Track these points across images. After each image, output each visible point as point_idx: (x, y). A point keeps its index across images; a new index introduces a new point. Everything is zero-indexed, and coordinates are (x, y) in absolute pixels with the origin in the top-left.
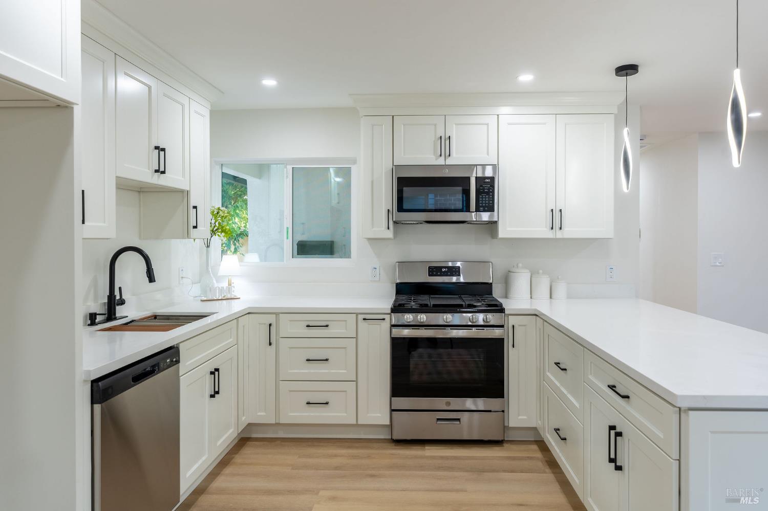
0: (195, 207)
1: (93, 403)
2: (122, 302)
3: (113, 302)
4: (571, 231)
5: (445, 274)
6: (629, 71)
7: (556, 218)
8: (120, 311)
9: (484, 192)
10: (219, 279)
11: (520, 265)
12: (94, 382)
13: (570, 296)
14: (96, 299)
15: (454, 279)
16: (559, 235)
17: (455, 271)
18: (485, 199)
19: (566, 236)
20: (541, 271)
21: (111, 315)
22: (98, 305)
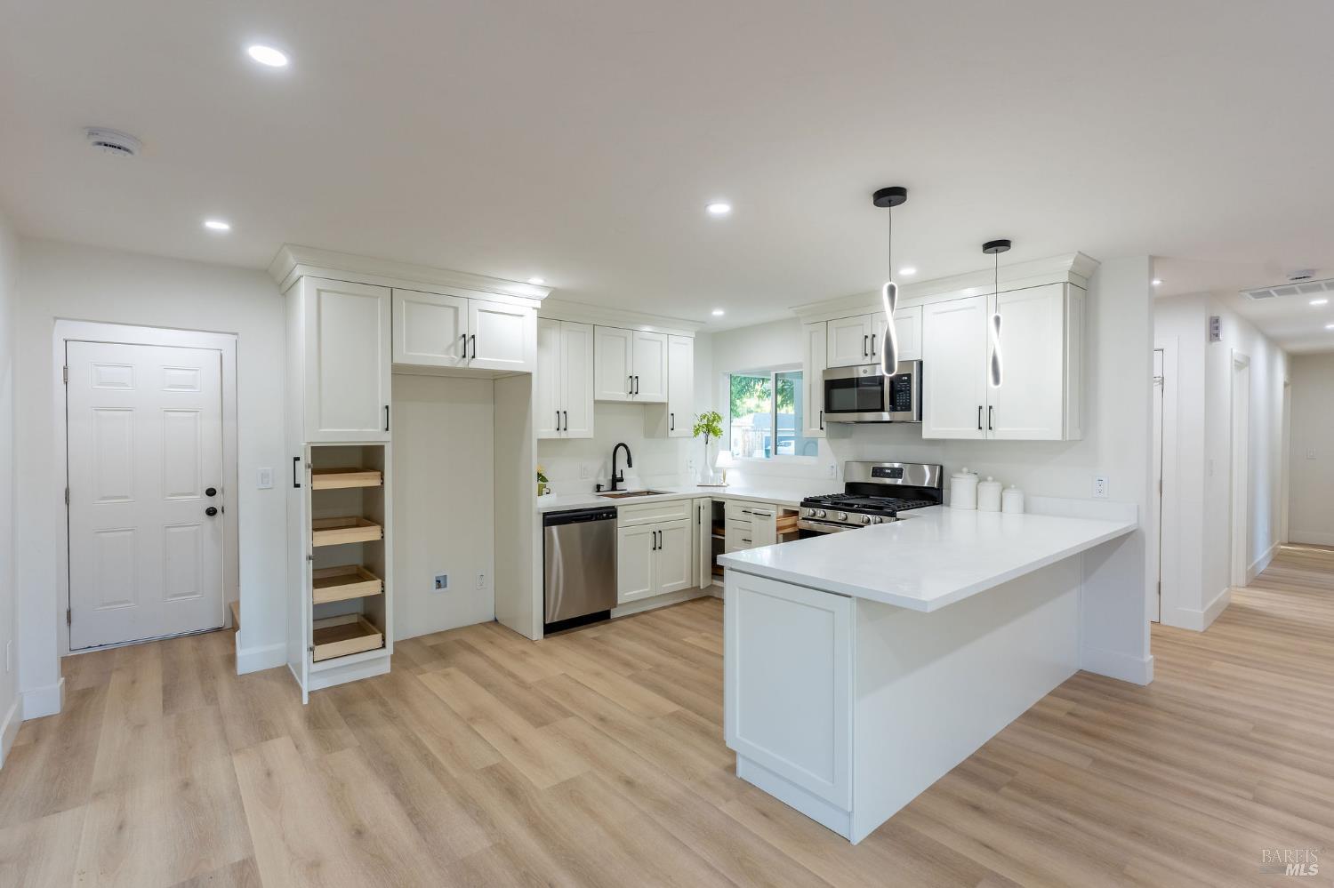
0: (672, 414)
1: (544, 526)
2: (621, 480)
3: (616, 480)
4: (1003, 431)
5: (888, 476)
6: (1000, 248)
7: (985, 415)
8: (619, 485)
9: (902, 391)
10: (716, 471)
11: (965, 470)
12: (545, 514)
13: (1026, 509)
14: (605, 476)
15: (899, 482)
16: (990, 436)
17: (897, 473)
18: (900, 400)
19: (997, 438)
20: (990, 478)
21: (614, 488)
22: (605, 481)
